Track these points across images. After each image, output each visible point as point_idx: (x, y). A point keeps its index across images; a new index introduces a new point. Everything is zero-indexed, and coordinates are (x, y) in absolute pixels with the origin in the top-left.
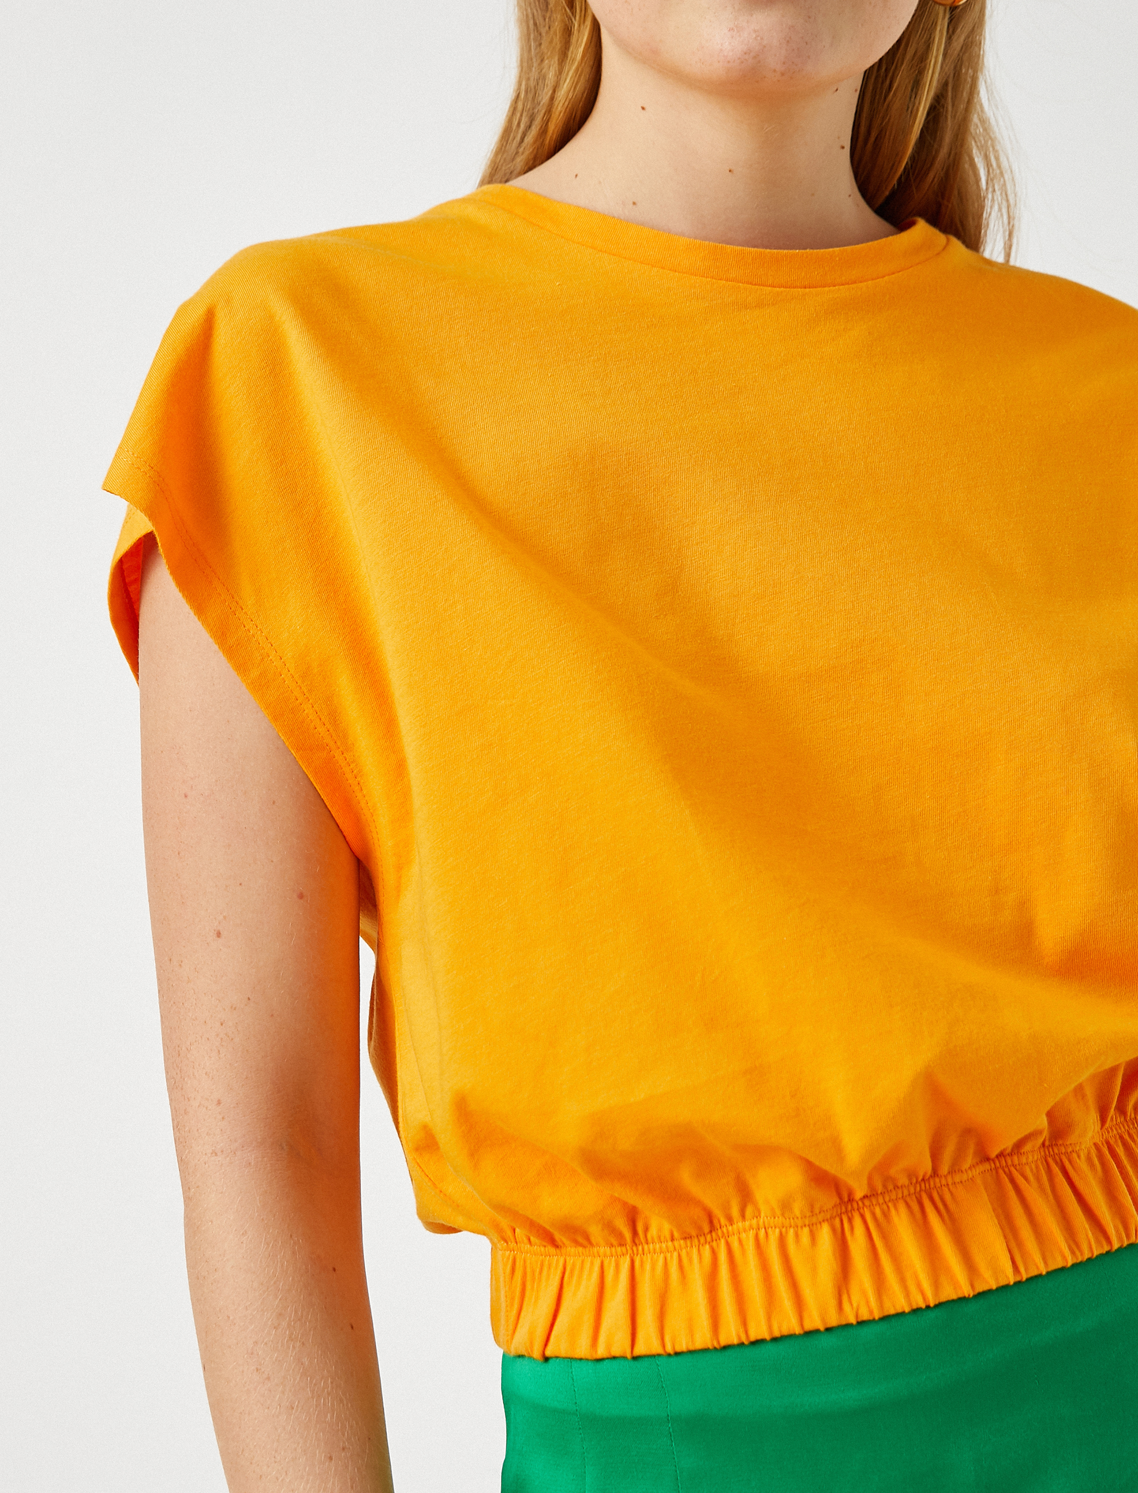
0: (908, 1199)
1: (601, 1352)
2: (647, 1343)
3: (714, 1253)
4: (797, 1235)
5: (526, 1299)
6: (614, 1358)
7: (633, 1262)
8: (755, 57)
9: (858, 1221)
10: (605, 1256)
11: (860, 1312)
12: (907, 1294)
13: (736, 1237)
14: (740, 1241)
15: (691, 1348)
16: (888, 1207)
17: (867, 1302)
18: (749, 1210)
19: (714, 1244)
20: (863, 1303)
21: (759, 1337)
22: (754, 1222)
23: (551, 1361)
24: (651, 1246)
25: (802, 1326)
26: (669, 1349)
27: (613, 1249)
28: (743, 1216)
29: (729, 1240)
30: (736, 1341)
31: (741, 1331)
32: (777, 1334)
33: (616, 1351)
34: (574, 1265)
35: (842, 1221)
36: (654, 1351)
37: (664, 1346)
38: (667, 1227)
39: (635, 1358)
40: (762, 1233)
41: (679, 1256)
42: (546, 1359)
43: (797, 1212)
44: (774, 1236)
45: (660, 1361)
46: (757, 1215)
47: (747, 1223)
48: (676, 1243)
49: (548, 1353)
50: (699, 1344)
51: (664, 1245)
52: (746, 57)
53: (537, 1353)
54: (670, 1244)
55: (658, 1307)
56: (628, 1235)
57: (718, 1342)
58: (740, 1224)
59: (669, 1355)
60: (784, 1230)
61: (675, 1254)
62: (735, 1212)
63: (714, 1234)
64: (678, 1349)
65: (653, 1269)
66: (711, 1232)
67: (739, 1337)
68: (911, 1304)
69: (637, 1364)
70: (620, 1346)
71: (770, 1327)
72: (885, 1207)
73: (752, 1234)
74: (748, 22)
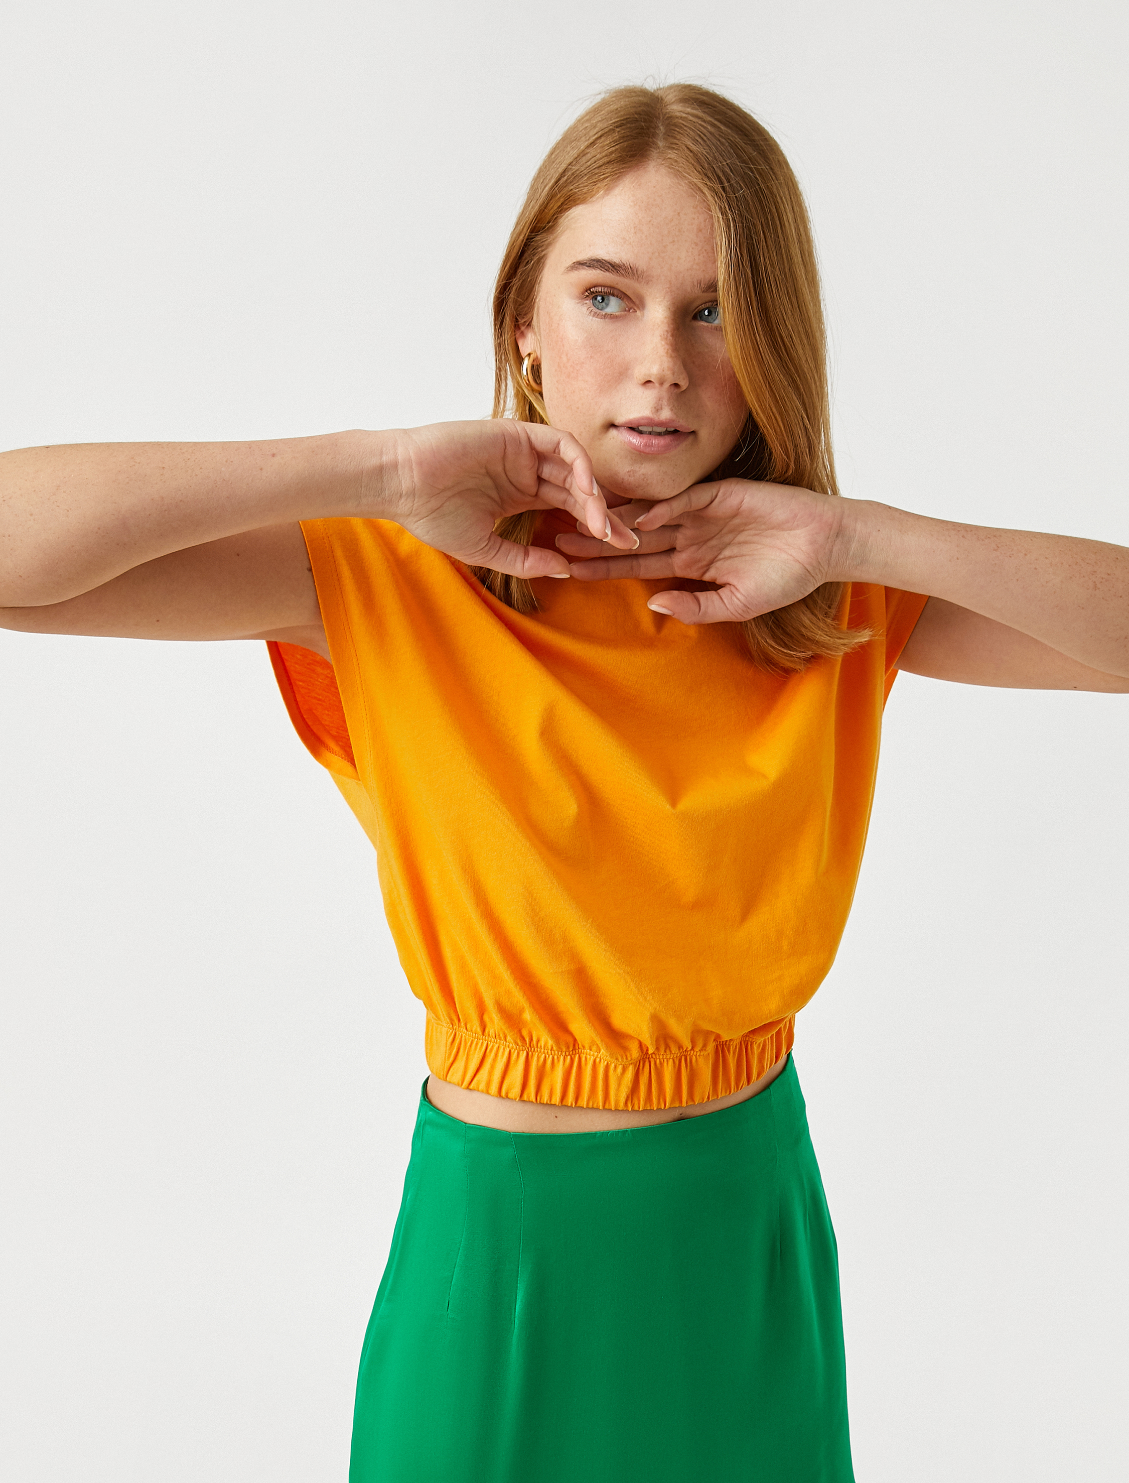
0: (675, 1059)
3: (572, 1061)
7: (528, 1055)
16: (664, 1061)
60: (609, 1063)
65: (538, 1060)
72: (662, 1060)
73: (592, 1058)
74: (639, 468)
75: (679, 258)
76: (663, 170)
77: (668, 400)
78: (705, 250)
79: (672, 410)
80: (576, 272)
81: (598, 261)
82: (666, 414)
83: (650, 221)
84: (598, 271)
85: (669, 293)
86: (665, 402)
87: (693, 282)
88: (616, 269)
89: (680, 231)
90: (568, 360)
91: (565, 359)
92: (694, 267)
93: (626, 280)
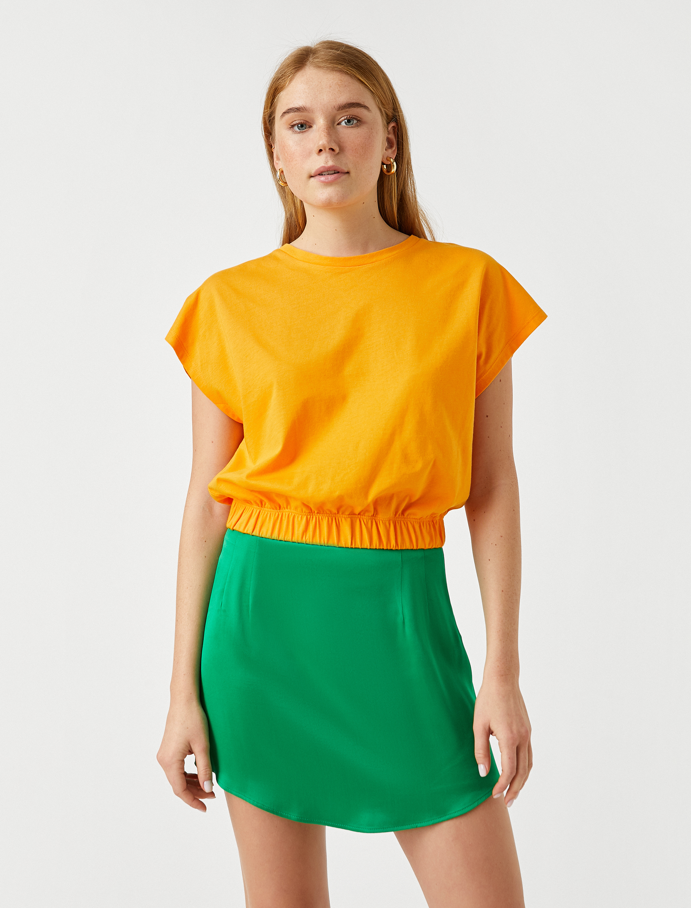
0: (329, 517)
1: (245, 532)
2: (256, 533)
4: (298, 517)
5: (235, 514)
6: (248, 534)
7: (260, 511)
8: (329, 200)
9: (314, 518)
10: (254, 508)
11: (307, 541)
12: (320, 541)
13: (285, 513)
14: (285, 514)
15: (265, 537)
17: (310, 540)
18: (289, 507)
19: (279, 513)
20: (308, 539)
21: (281, 540)
22: (289, 510)
23: (234, 531)
24: (265, 509)
25: (292, 540)
26: (260, 536)
27: (274, 510)
28: (287, 508)
29: (283, 513)
30: (276, 539)
31: (278, 536)
32: (286, 540)
33: (248, 532)
34: (247, 508)
35: (310, 517)
36: (257, 535)
37: (259, 535)
38: (269, 506)
39: (253, 535)
40: (290, 514)
41: (271, 513)
42: (233, 530)
43: (299, 511)
44: (293, 515)
45: (258, 538)
46: (290, 508)
47: (288, 510)
48: (271, 510)
49: (234, 529)
50: (267, 537)
51: (268, 510)
52: (326, 200)
53: (231, 528)
54: (269, 510)
55: (261, 524)
56: (260, 505)
57: (272, 537)
58: (287, 510)
59: (260, 537)
60: (295, 514)
61: (270, 513)
62: (285, 507)
63: (280, 510)
64: (262, 536)
65: (264, 514)
66: (279, 510)
67: (277, 538)
68: (320, 544)
69: (253, 537)
70: (250, 532)
71: (284, 538)
73: (288, 513)
75: (323, 99)
76: (312, 68)
77: (330, 157)
78: (334, 94)
79: (333, 161)
80: (284, 117)
81: (291, 109)
82: (330, 163)
83: (309, 88)
84: (292, 113)
85: (323, 114)
86: (329, 158)
87: (332, 107)
88: (299, 110)
89: (322, 88)
90: (288, 154)
91: (286, 154)
92: (331, 101)
93: (304, 113)
